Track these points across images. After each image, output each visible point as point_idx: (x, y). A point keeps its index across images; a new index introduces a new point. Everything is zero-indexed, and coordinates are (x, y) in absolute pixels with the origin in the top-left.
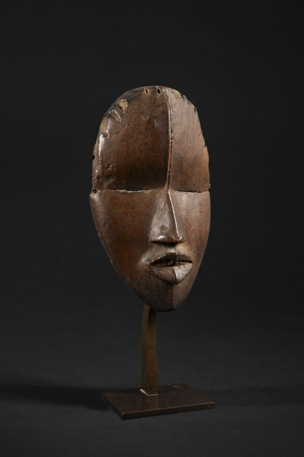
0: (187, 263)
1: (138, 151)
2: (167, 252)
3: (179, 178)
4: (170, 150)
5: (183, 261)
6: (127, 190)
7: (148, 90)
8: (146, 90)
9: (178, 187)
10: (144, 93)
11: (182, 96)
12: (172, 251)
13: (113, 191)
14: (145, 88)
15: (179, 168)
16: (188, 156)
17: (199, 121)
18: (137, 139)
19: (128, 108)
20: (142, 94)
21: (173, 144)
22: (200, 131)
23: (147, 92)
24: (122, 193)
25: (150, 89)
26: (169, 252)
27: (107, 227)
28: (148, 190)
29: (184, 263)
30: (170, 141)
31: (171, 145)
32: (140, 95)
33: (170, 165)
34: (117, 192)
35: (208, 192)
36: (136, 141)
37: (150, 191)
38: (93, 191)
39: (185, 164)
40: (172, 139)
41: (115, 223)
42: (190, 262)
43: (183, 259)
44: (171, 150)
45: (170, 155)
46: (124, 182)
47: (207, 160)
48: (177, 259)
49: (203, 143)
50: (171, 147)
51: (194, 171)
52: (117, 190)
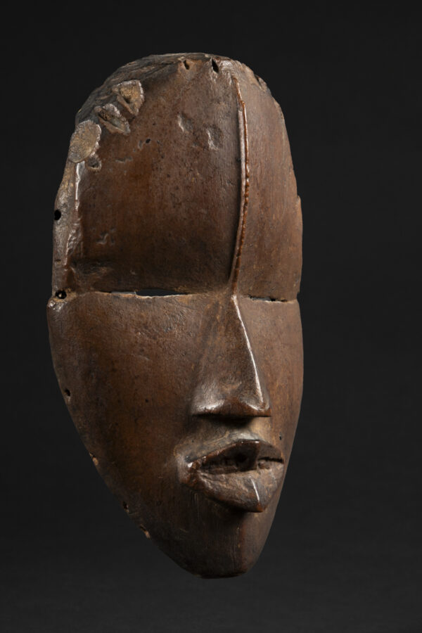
0: (273, 463)
1: (170, 204)
2: (234, 438)
3: (255, 267)
4: (243, 204)
5: (267, 459)
6: (138, 294)
7: (189, 62)
8: (185, 62)
9: (251, 288)
10: (182, 70)
11: (258, 80)
12: (245, 436)
13: (106, 294)
14: (182, 57)
15: (256, 246)
16: (274, 218)
17: (288, 139)
18: (169, 176)
19: (145, 101)
20: (176, 71)
21: (249, 188)
22: (289, 161)
23: (187, 67)
24: (127, 300)
25: (193, 59)
26: (240, 437)
27: (94, 381)
28: (186, 294)
29: (269, 463)
30: (244, 184)
31: (246, 191)
32: (174, 72)
33: (242, 237)
34: (115, 297)
35: (296, 301)
36: (167, 179)
37: (190, 296)
38: (57, 295)
39: (268, 235)
40: (247, 177)
41: (114, 370)
42: (280, 461)
43: (267, 455)
44: (246, 203)
45: (242, 215)
46: (134, 273)
47: (301, 229)
48: (259, 455)
49: (294, 189)
50: (246, 196)
51: (281, 254)
52: (115, 294)
